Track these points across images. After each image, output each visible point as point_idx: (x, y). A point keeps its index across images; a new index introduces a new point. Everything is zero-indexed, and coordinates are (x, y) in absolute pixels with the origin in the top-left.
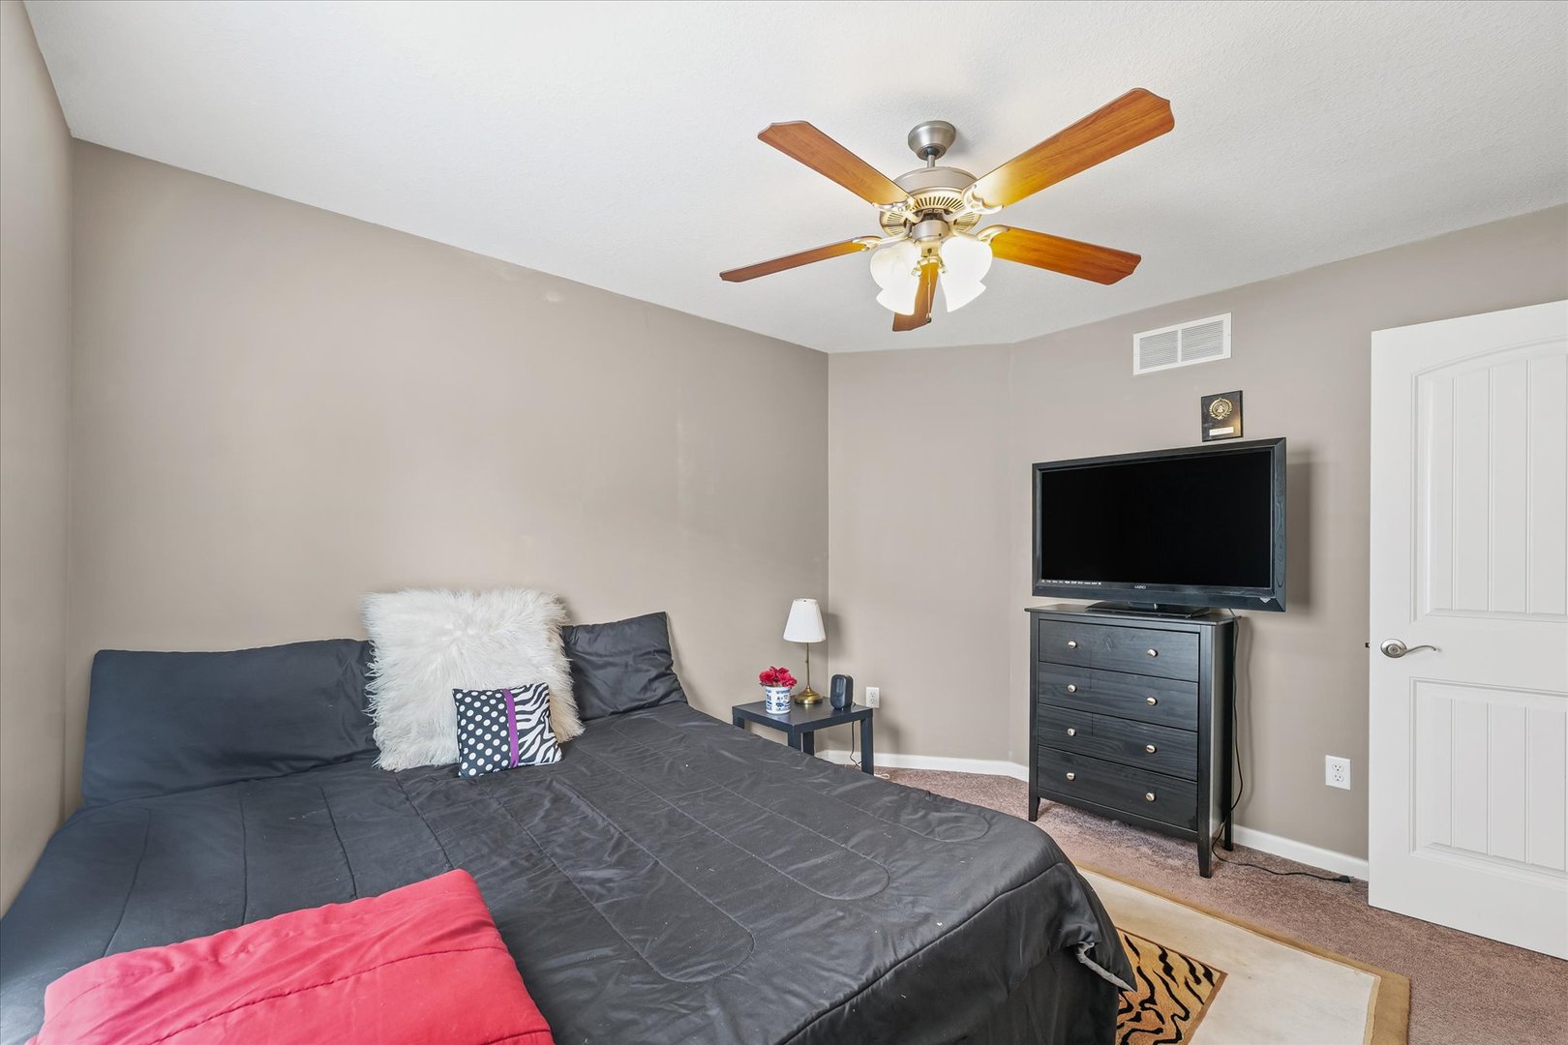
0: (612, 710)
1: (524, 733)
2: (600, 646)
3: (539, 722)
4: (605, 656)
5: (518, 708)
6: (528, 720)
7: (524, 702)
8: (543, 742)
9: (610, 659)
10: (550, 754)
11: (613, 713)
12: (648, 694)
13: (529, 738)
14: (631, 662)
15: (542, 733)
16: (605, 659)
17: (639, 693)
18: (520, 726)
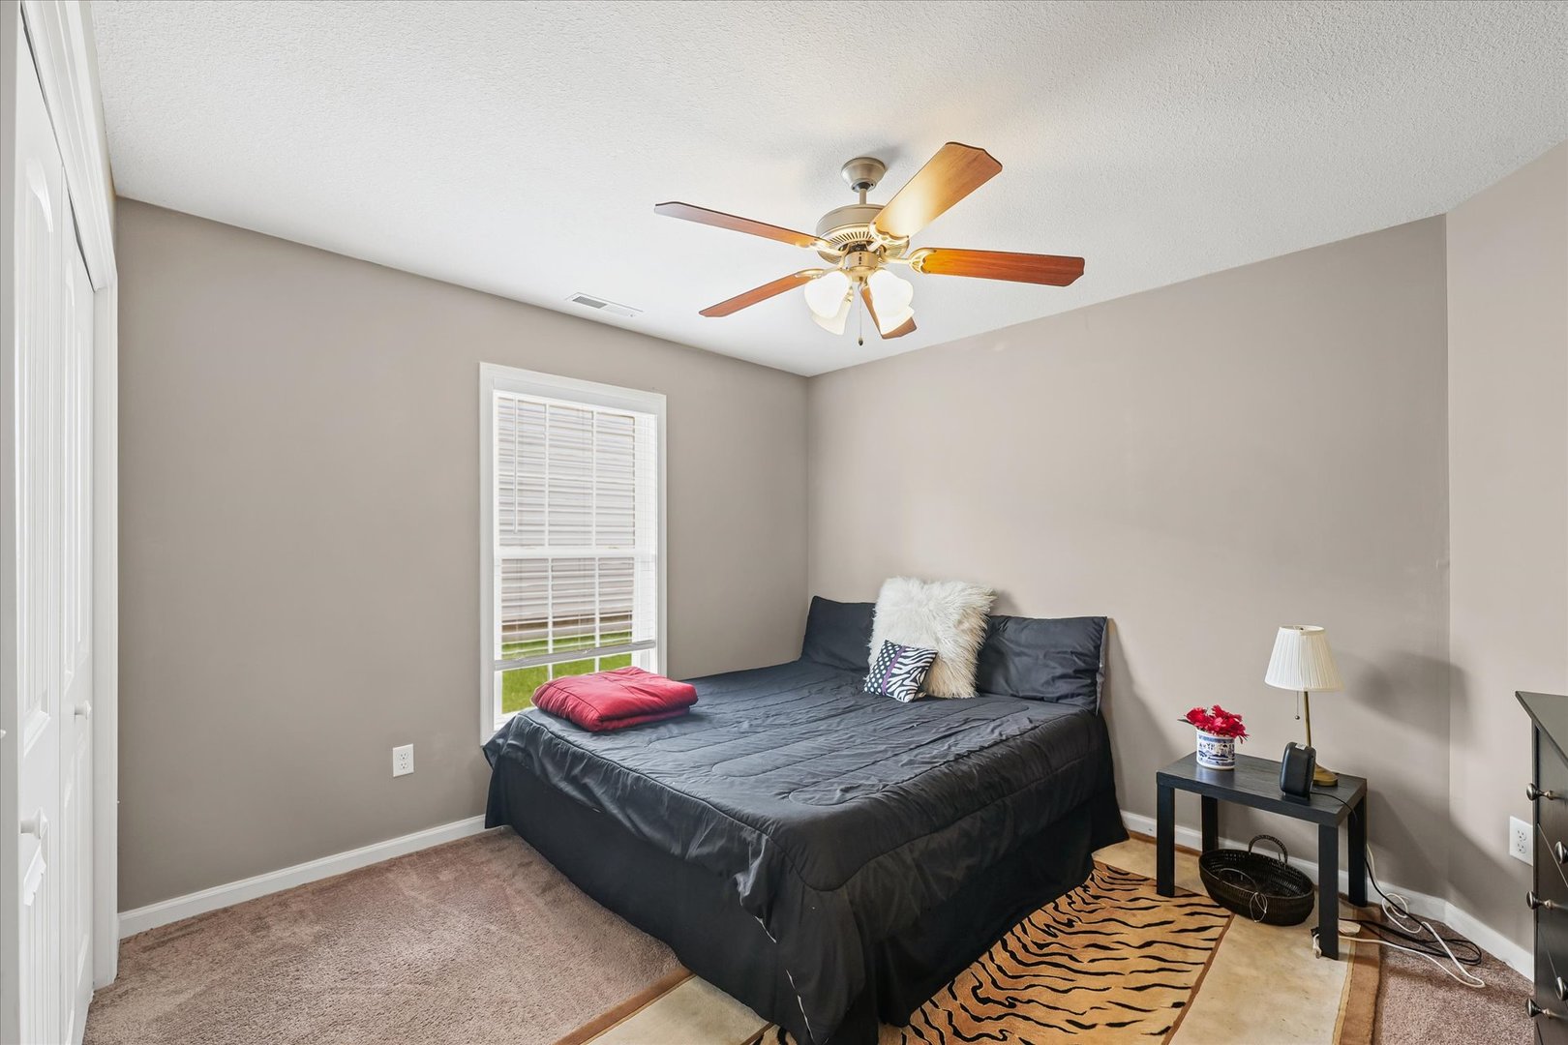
0: (1011, 692)
1: (894, 675)
2: (1024, 637)
3: (908, 673)
4: (1023, 646)
5: (900, 660)
6: (901, 669)
7: (905, 657)
8: (902, 685)
9: (1026, 650)
10: (902, 695)
11: (1013, 695)
12: (1050, 689)
13: (894, 680)
14: (1041, 657)
15: (904, 680)
16: (1022, 649)
17: (1043, 685)
18: (895, 671)
